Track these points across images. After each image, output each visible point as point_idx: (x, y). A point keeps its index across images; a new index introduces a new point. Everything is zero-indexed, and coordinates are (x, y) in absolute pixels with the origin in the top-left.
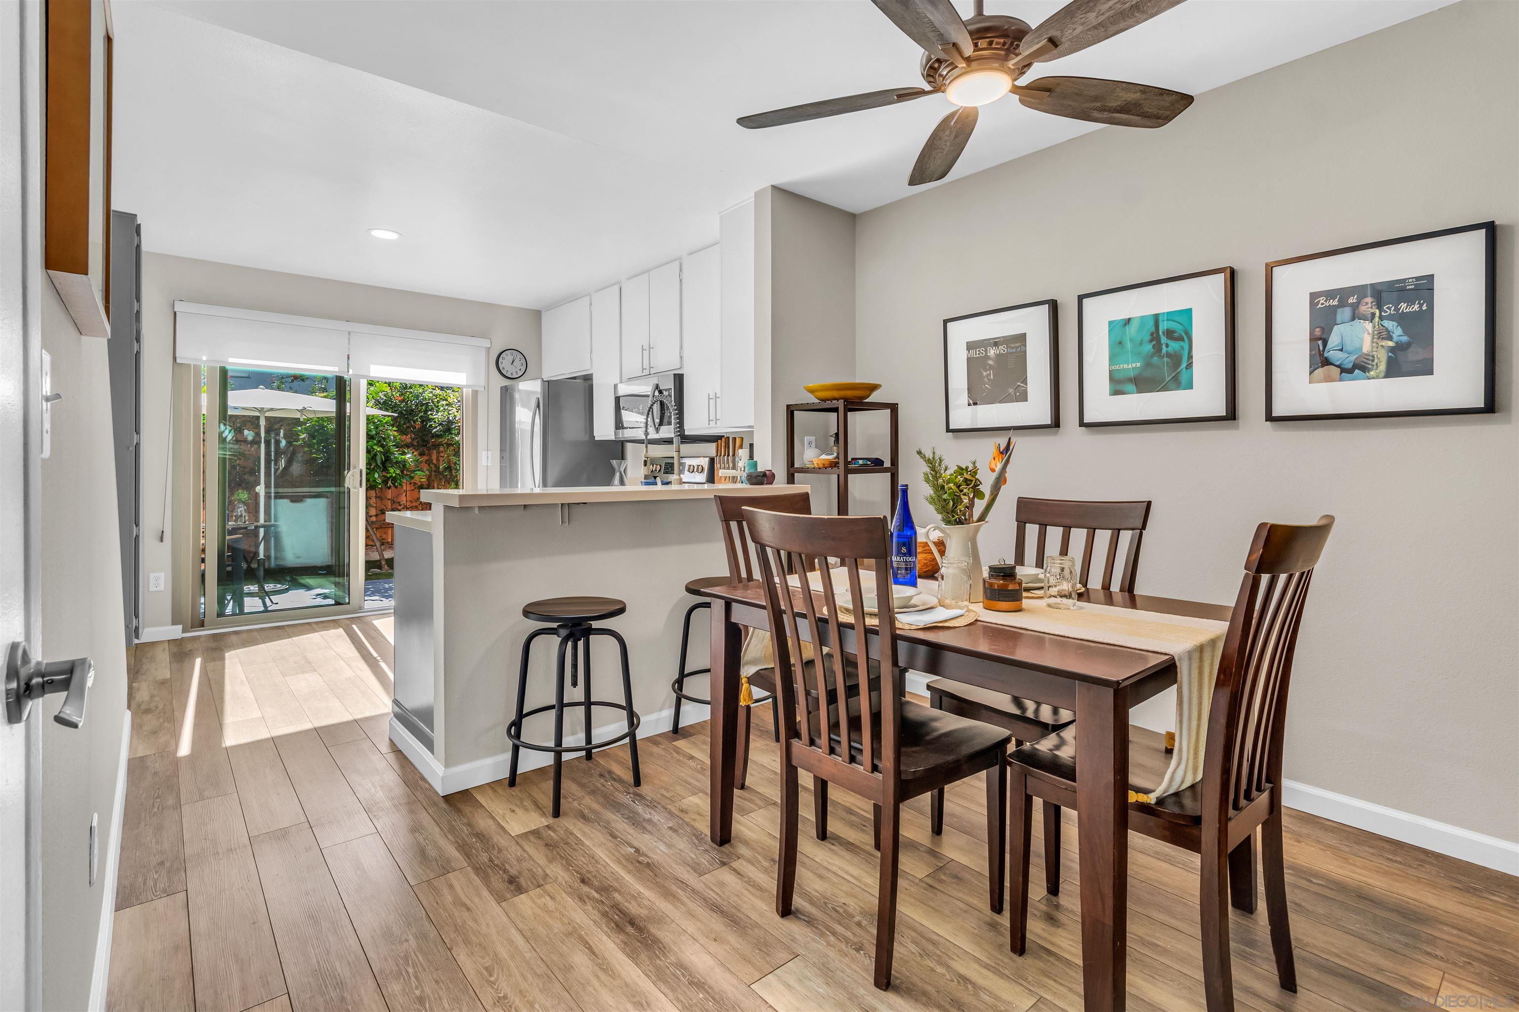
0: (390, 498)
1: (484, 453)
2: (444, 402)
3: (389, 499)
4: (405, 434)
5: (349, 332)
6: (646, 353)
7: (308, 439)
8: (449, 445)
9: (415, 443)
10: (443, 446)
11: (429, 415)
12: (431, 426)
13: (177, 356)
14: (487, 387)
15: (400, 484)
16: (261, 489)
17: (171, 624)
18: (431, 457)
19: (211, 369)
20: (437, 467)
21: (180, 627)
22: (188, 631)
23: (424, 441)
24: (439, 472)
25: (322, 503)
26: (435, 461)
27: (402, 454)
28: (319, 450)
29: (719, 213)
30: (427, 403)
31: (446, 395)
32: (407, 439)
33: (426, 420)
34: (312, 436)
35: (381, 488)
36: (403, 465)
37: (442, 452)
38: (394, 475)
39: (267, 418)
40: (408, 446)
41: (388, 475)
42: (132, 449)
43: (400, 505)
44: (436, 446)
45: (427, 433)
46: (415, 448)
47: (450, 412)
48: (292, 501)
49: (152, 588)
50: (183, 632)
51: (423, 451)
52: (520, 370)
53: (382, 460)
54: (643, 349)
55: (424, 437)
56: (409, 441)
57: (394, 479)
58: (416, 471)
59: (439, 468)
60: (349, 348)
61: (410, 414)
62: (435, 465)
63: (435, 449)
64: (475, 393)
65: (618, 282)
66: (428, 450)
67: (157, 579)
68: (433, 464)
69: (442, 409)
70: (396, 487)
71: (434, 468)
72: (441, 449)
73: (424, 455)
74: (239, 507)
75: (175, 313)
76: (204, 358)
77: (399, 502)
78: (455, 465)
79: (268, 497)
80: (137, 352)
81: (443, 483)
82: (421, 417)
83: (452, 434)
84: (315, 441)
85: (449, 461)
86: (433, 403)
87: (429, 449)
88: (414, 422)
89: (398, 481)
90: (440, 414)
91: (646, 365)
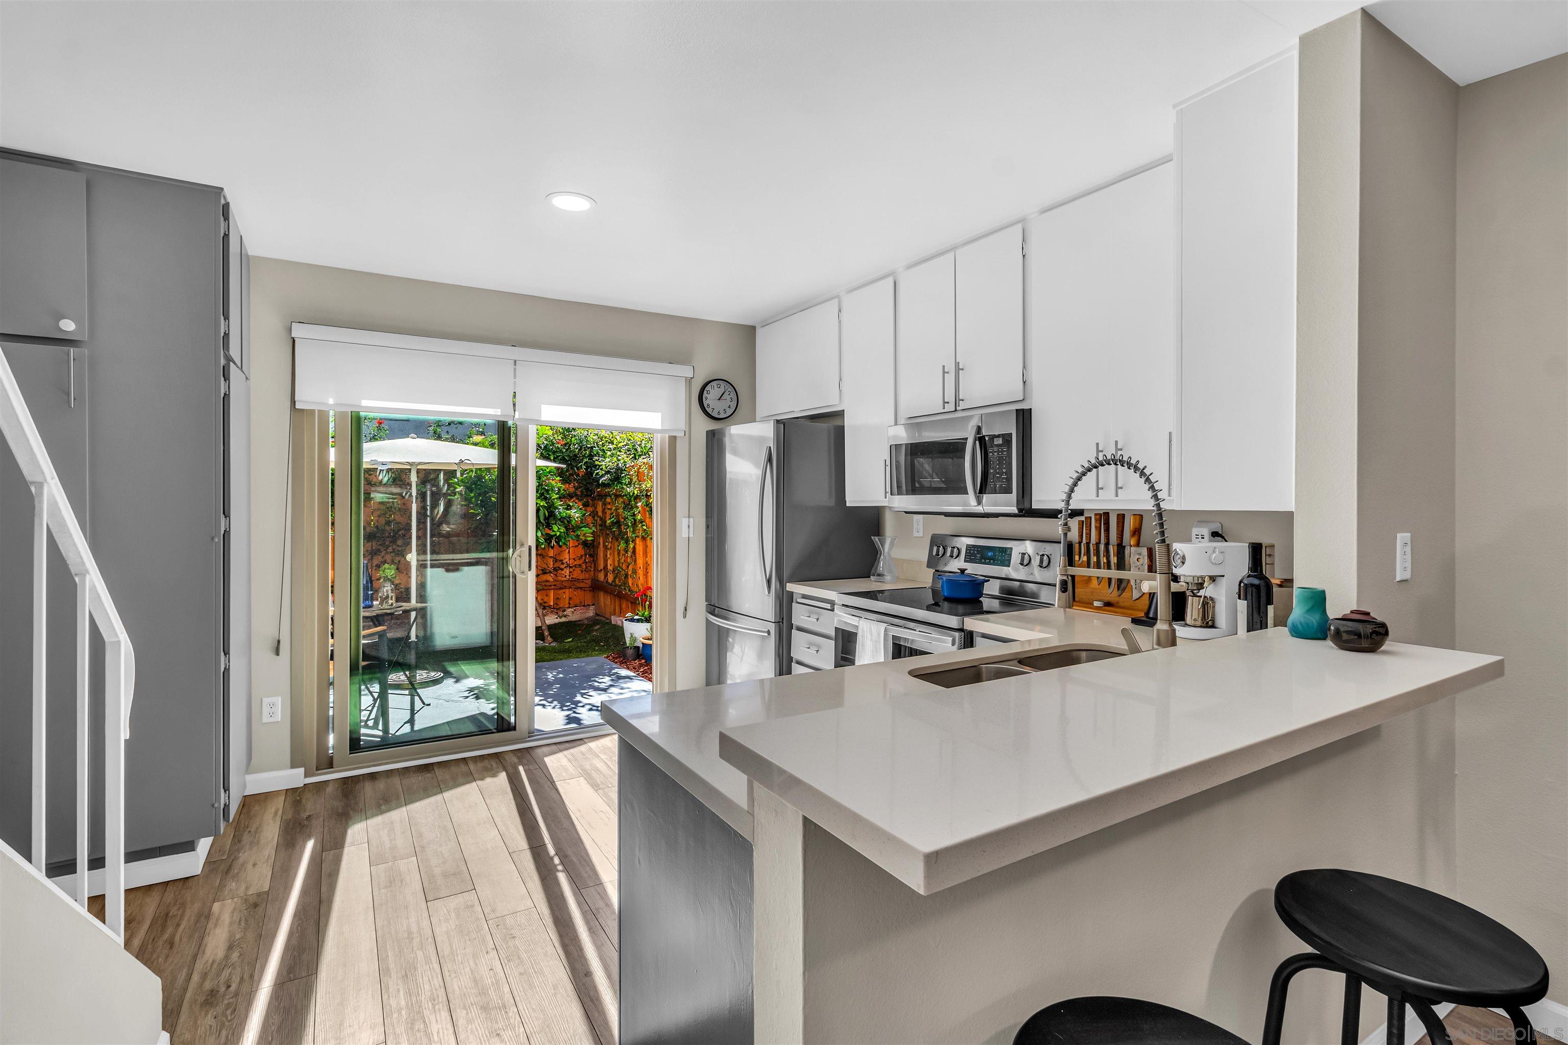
0: (552, 555)
1: (685, 521)
2: (611, 446)
3: (551, 557)
4: (568, 483)
5: (515, 362)
6: (950, 379)
7: (465, 492)
8: (617, 496)
9: (579, 493)
10: (611, 497)
11: (594, 461)
12: (597, 474)
13: (296, 399)
14: (688, 433)
15: (564, 544)
16: (412, 557)
17: (289, 766)
18: (596, 508)
19: (340, 416)
20: (603, 521)
21: (301, 771)
22: (313, 775)
23: (587, 489)
24: (605, 526)
25: (481, 570)
26: (600, 514)
27: (567, 509)
28: (477, 505)
29: (1174, 106)
30: (592, 448)
31: (612, 437)
32: (571, 488)
33: (592, 466)
34: (469, 489)
35: (544, 548)
36: (566, 522)
37: (609, 503)
38: (558, 534)
39: (418, 471)
40: (571, 496)
41: (553, 533)
42: (219, 540)
43: (563, 564)
44: (602, 497)
45: (591, 480)
46: (578, 499)
47: (619, 458)
48: (447, 570)
49: (266, 719)
50: (307, 775)
51: (588, 502)
52: (729, 407)
53: (545, 515)
54: (944, 372)
55: (588, 486)
56: (572, 490)
57: (558, 539)
58: (582, 527)
59: (606, 522)
60: (515, 383)
61: (574, 459)
62: (601, 519)
63: (601, 500)
64: (673, 440)
65: (892, 274)
66: (593, 501)
67: (272, 705)
68: (598, 517)
69: (609, 453)
70: (560, 547)
71: (599, 522)
72: (608, 500)
73: (588, 506)
74: (384, 587)
75: (294, 341)
76: (331, 401)
77: (561, 561)
78: (625, 520)
79: (422, 566)
80: (225, 394)
81: (610, 540)
82: (586, 463)
83: (621, 483)
84: (472, 495)
85: (618, 515)
86: (598, 447)
87: (594, 499)
88: (578, 469)
89: (563, 541)
90: (608, 460)
91: (950, 397)
